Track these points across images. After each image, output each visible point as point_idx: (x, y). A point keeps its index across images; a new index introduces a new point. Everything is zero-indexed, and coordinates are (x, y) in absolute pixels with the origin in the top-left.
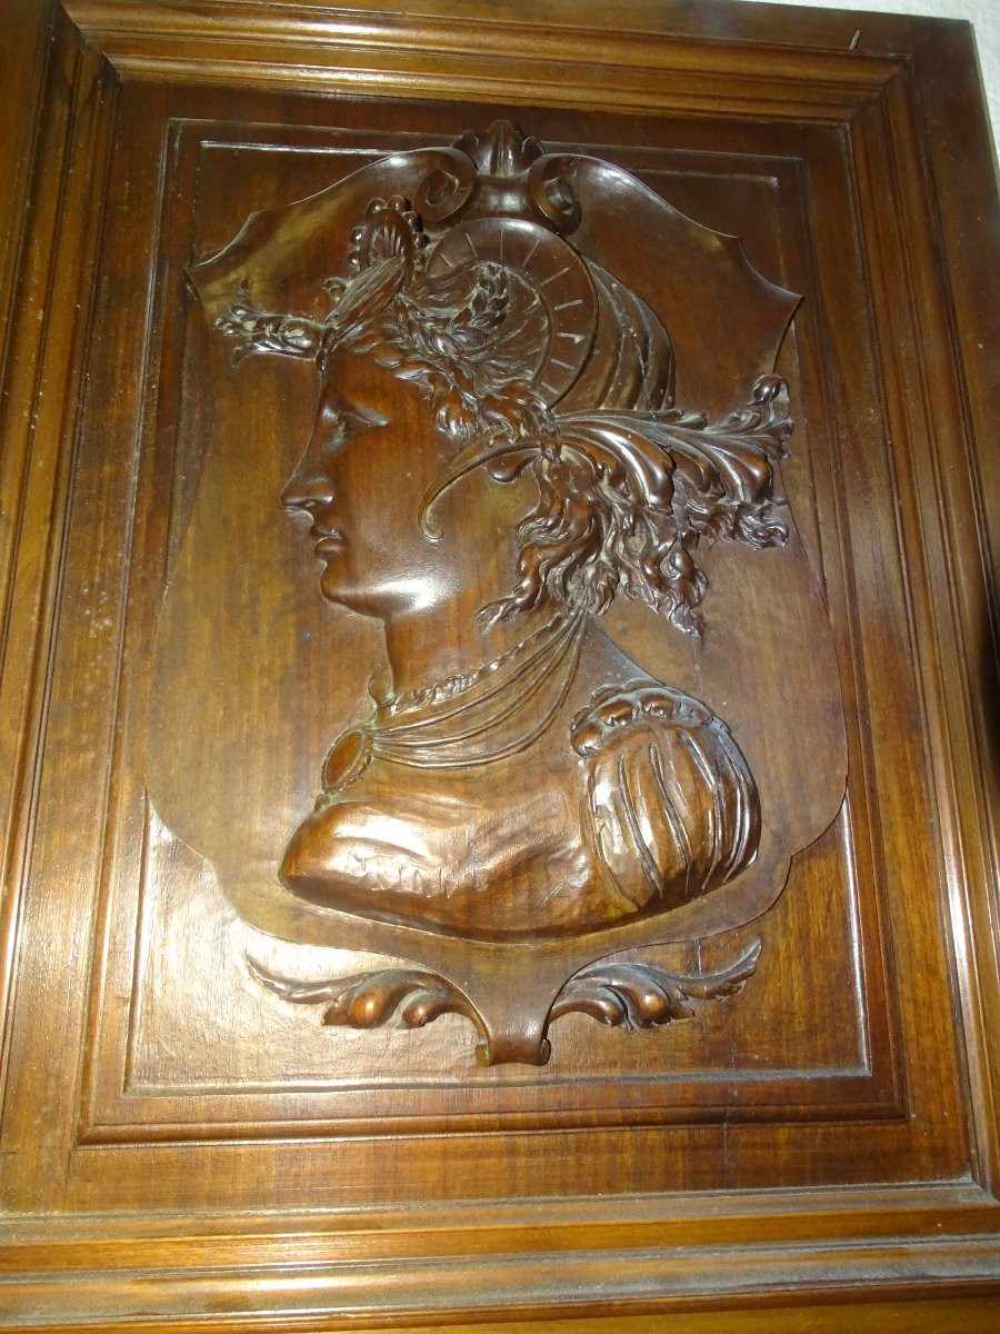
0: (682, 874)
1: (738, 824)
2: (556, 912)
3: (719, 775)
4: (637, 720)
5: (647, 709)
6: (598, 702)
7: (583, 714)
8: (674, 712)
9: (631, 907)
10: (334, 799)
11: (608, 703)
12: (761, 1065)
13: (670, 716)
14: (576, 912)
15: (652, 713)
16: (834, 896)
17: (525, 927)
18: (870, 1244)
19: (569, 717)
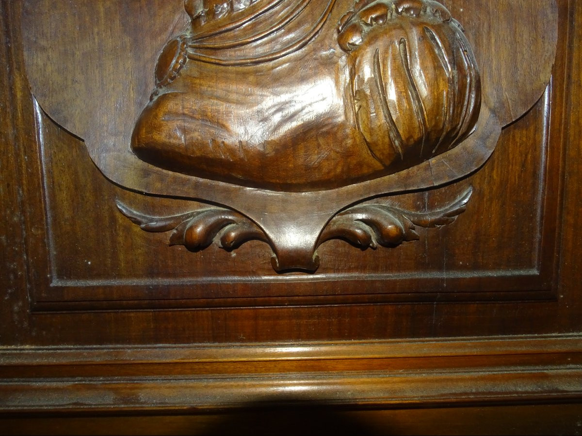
0: (419, 141)
1: (466, 103)
2: (325, 170)
3: (454, 64)
4: (390, 20)
5: (400, 10)
6: (361, 5)
7: (348, 17)
8: (422, 13)
9: (378, 165)
10: (162, 92)
11: (368, 6)
12: (464, 268)
13: (418, 15)
14: (339, 170)
15: (404, 14)
16: (529, 156)
17: (302, 181)
18: (523, 370)
19: (336, 21)
